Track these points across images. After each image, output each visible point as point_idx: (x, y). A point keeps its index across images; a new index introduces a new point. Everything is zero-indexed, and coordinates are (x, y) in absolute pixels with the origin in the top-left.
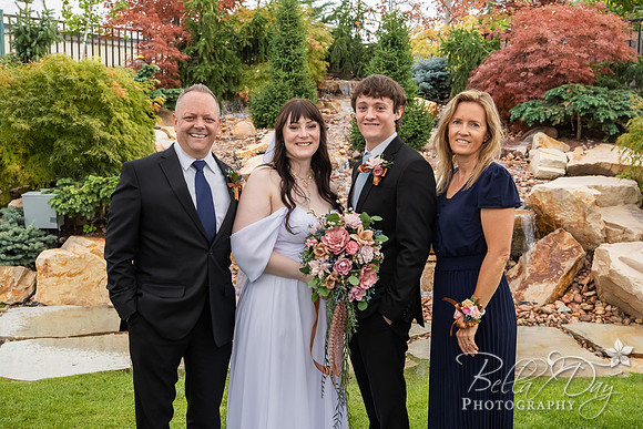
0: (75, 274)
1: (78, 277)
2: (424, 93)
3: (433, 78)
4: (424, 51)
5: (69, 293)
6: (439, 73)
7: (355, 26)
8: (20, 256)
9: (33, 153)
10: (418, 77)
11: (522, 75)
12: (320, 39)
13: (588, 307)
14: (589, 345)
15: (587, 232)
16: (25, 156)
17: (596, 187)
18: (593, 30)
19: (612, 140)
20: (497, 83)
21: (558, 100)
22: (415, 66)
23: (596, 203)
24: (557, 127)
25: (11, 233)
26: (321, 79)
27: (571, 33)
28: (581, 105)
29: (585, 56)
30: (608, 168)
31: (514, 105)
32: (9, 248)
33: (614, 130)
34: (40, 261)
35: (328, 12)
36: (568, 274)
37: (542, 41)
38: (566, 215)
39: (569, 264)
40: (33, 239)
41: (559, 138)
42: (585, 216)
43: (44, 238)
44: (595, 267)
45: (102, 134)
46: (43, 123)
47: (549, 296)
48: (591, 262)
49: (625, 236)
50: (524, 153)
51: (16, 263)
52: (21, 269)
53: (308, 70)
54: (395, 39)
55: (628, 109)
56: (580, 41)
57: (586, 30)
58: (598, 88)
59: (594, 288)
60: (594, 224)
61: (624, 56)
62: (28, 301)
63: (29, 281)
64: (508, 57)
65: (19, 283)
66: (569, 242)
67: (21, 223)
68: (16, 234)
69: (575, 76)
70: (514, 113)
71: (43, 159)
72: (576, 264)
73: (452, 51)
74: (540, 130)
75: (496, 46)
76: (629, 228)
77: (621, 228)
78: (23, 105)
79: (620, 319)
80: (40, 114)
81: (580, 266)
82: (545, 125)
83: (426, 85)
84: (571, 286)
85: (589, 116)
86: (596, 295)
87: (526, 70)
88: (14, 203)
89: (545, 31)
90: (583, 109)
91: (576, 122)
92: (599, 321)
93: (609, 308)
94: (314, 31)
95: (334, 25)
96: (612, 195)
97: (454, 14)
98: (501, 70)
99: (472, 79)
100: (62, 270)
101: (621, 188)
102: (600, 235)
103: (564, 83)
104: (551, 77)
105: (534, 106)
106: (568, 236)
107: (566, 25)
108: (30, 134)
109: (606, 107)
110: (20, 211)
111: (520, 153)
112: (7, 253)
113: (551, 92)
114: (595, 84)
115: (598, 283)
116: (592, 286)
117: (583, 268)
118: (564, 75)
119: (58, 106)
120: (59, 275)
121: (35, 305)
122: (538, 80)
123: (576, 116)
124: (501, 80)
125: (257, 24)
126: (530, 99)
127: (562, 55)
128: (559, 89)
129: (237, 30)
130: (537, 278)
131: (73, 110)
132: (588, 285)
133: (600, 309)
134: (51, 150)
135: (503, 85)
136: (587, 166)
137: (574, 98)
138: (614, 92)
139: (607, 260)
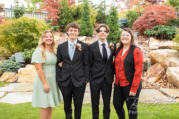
0: (28, 75)
1: (29, 75)
2: (122, 27)
3: (124, 23)
4: (122, 16)
5: (27, 79)
6: (125, 22)
7: (104, 10)
8: (14, 70)
9: (18, 42)
10: (120, 23)
11: (147, 22)
12: (94, 13)
13: (165, 84)
14: (166, 94)
15: (165, 64)
16: (16, 43)
17: (167, 52)
18: (166, 11)
19: (171, 39)
20: (141, 25)
21: (157, 29)
22: (119, 20)
23: (167, 56)
24: (156, 36)
25: (12, 63)
26: (95, 23)
27: (160, 12)
28: (163, 30)
29: (164, 17)
30: (170, 47)
31: (145, 30)
32: (11, 67)
33: (171, 37)
34: (19, 71)
35: (97, 6)
36: (160, 75)
37: (152, 14)
38: (159, 59)
39: (160, 72)
40: (17, 65)
41: (157, 39)
42: (164, 60)
43: (20, 65)
44: (167, 73)
45: (36, 37)
46: (20, 34)
47: (155, 81)
48: (166, 72)
49: (175, 65)
50: (148, 43)
51: (13, 71)
52: (14, 73)
53: (91, 21)
54: (114, 13)
55: (175, 31)
56: (163, 14)
57: (164, 11)
58: (167, 26)
59: (167, 79)
60: (166, 62)
61: (174, 18)
62: (16, 82)
63: (16, 76)
64: (143, 18)
65: (14, 77)
66: (160, 67)
67: (14, 61)
68: (13, 64)
69: (161, 23)
70: (145, 32)
71: (21, 44)
72: (162, 72)
73: (129, 16)
74: (152, 37)
75: (140, 15)
76: (176, 63)
77: (174, 63)
78: (15, 30)
79: (174, 87)
80: (20, 32)
81: (163, 73)
82: (153, 36)
83: (122, 25)
84: (160, 78)
85: (165, 33)
86: (167, 81)
87: (148, 21)
88: (13, 56)
89: (153, 11)
90: (163, 31)
91: (161, 35)
92: (168, 88)
93: (171, 84)
94: (93, 11)
95: (98, 10)
96: (172, 54)
97: (129, 7)
98: (141, 21)
99: (134, 24)
100: (25, 73)
101: (174, 52)
102: (168, 65)
103: (158, 25)
104: (155, 23)
105: (150, 31)
106: (160, 65)
107: (159, 10)
108: (17, 37)
109: (169, 31)
110: (14, 57)
111: (146, 43)
112: (10, 69)
113: (155, 27)
114: (166, 25)
115: (168, 78)
116: (166, 78)
117: (164, 73)
118: (158, 23)
119: (25, 30)
120: (24, 75)
121: (18, 83)
122: (151, 24)
123: (161, 33)
124: (141, 24)
125: (78, 9)
126: (149, 29)
127: (158, 17)
128: (157, 26)
129: (73, 11)
130: (151, 76)
131: (28, 31)
132: (165, 78)
133: (168, 84)
134: (22, 41)
135: (142, 25)
136: (164, 47)
137: (161, 29)
138: (171, 27)
139: (170, 71)
